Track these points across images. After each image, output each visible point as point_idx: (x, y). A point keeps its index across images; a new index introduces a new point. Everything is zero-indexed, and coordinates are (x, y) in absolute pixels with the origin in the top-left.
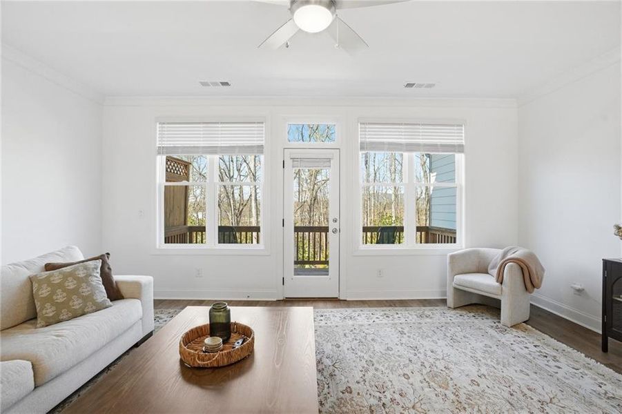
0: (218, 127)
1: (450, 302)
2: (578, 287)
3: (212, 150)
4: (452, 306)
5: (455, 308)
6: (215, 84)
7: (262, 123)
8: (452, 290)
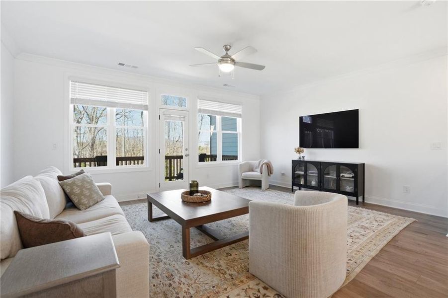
0: (118, 90)
1: (240, 185)
2: (282, 173)
3: (112, 104)
4: (241, 187)
5: (243, 188)
6: (129, 66)
7: (147, 92)
8: (241, 180)
